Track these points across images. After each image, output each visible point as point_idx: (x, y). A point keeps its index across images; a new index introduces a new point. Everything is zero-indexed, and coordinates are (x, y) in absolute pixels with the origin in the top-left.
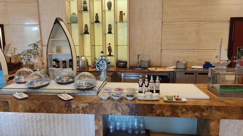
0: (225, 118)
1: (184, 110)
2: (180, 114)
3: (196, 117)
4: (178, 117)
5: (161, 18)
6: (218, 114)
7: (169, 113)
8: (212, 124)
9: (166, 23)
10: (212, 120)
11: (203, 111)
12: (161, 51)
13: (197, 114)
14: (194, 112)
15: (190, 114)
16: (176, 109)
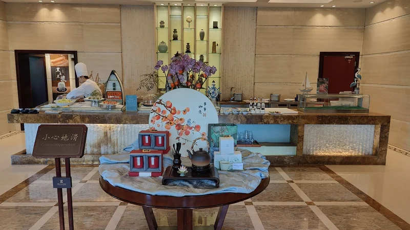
0: (307, 124)
1: (282, 119)
2: (280, 122)
3: (290, 123)
4: (279, 124)
5: (254, 50)
6: (303, 121)
7: (272, 122)
8: (299, 128)
9: (259, 56)
10: (300, 125)
11: (294, 119)
12: (254, 84)
13: (290, 121)
14: (288, 120)
15: (286, 122)
16: (277, 118)
